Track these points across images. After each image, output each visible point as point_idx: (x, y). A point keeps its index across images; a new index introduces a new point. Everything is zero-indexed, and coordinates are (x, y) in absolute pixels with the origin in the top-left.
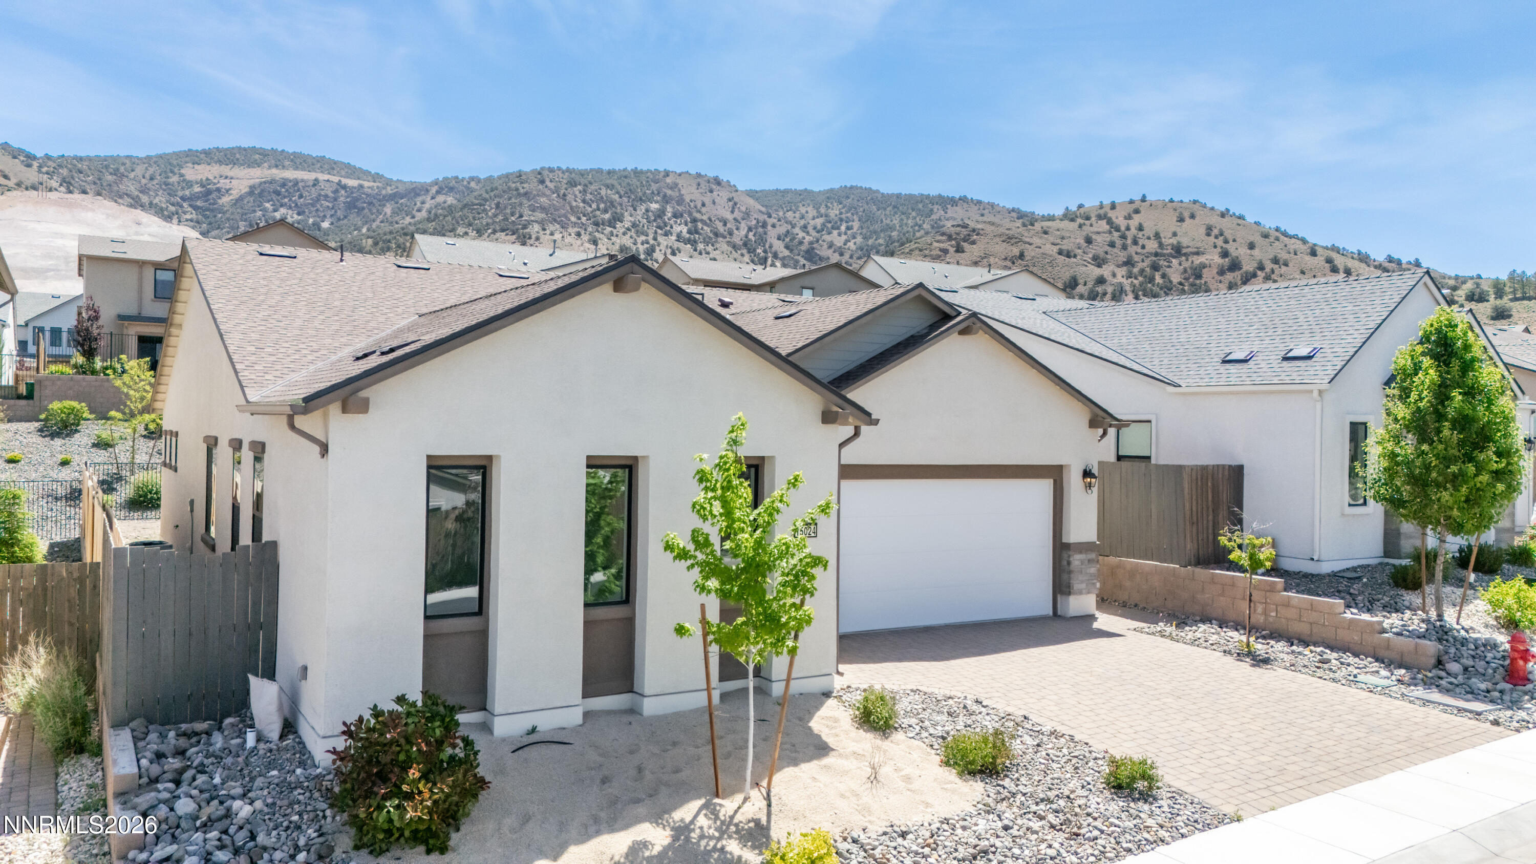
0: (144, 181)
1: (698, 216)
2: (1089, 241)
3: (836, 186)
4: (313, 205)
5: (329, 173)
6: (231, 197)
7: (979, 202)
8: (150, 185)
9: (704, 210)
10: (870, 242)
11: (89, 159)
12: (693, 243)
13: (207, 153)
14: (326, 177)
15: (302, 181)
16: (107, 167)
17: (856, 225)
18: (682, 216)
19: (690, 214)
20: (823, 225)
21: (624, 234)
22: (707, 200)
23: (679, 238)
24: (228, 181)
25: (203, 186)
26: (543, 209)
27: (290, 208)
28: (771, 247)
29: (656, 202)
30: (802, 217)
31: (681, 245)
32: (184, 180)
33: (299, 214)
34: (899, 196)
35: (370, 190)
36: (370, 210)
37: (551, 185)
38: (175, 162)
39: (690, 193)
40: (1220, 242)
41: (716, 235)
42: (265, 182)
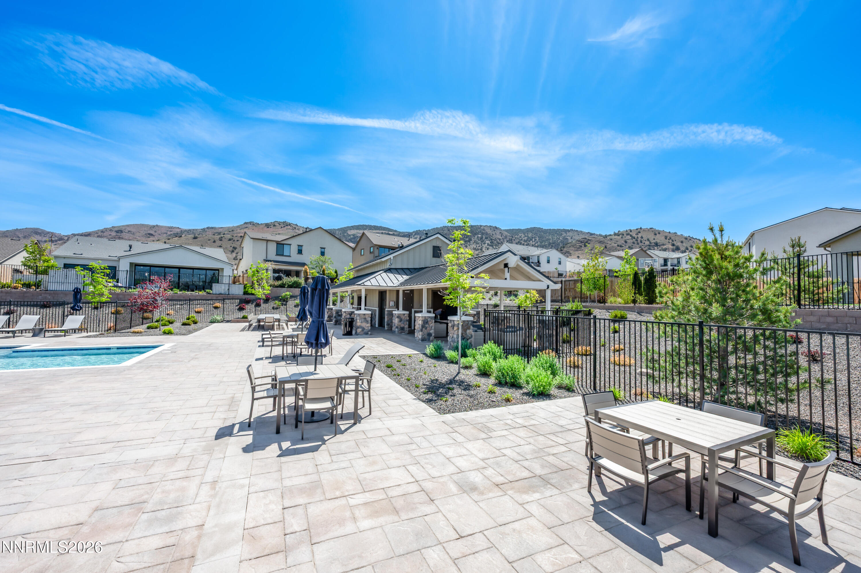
2: (626, 242)
7: (577, 231)
10: (543, 244)
12: (492, 246)
17: (537, 239)
20: (527, 239)
22: (494, 233)
23: (488, 244)
34: (550, 229)
39: (489, 231)
40: (670, 241)
41: (498, 243)
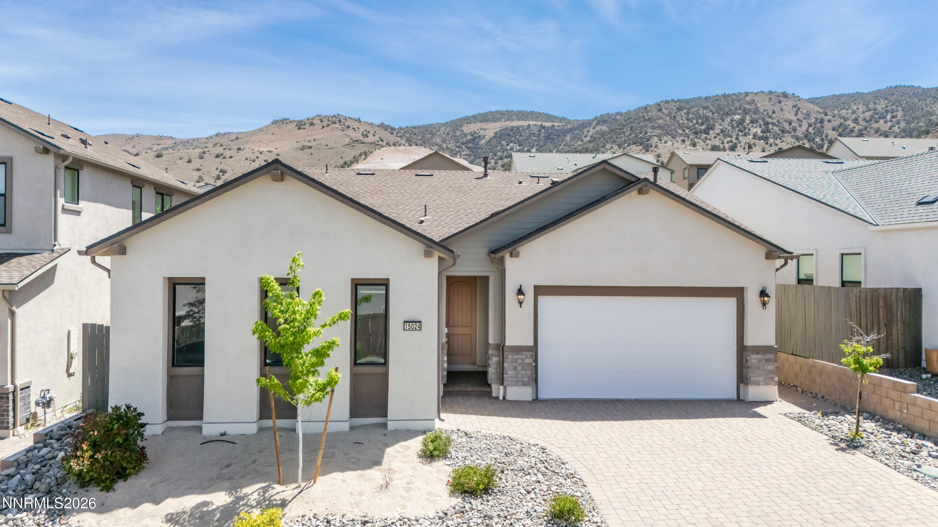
0: (444, 136)
1: (770, 120)
3: (883, 87)
4: (527, 140)
5: (536, 121)
6: (486, 140)
8: (446, 138)
9: (774, 116)
11: (419, 127)
13: (474, 117)
14: (534, 123)
15: (522, 126)
16: (427, 130)
18: (757, 121)
19: (763, 119)
21: (715, 138)
24: (484, 131)
25: (472, 135)
26: (660, 127)
27: (515, 143)
28: (827, 136)
29: (739, 114)
30: (854, 112)
31: (756, 141)
32: (463, 133)
33: (520, 146)
35: (558, 128)
36: (558, 139)
37: (666, 112)
38: (459, 124)
42: (502, 130)
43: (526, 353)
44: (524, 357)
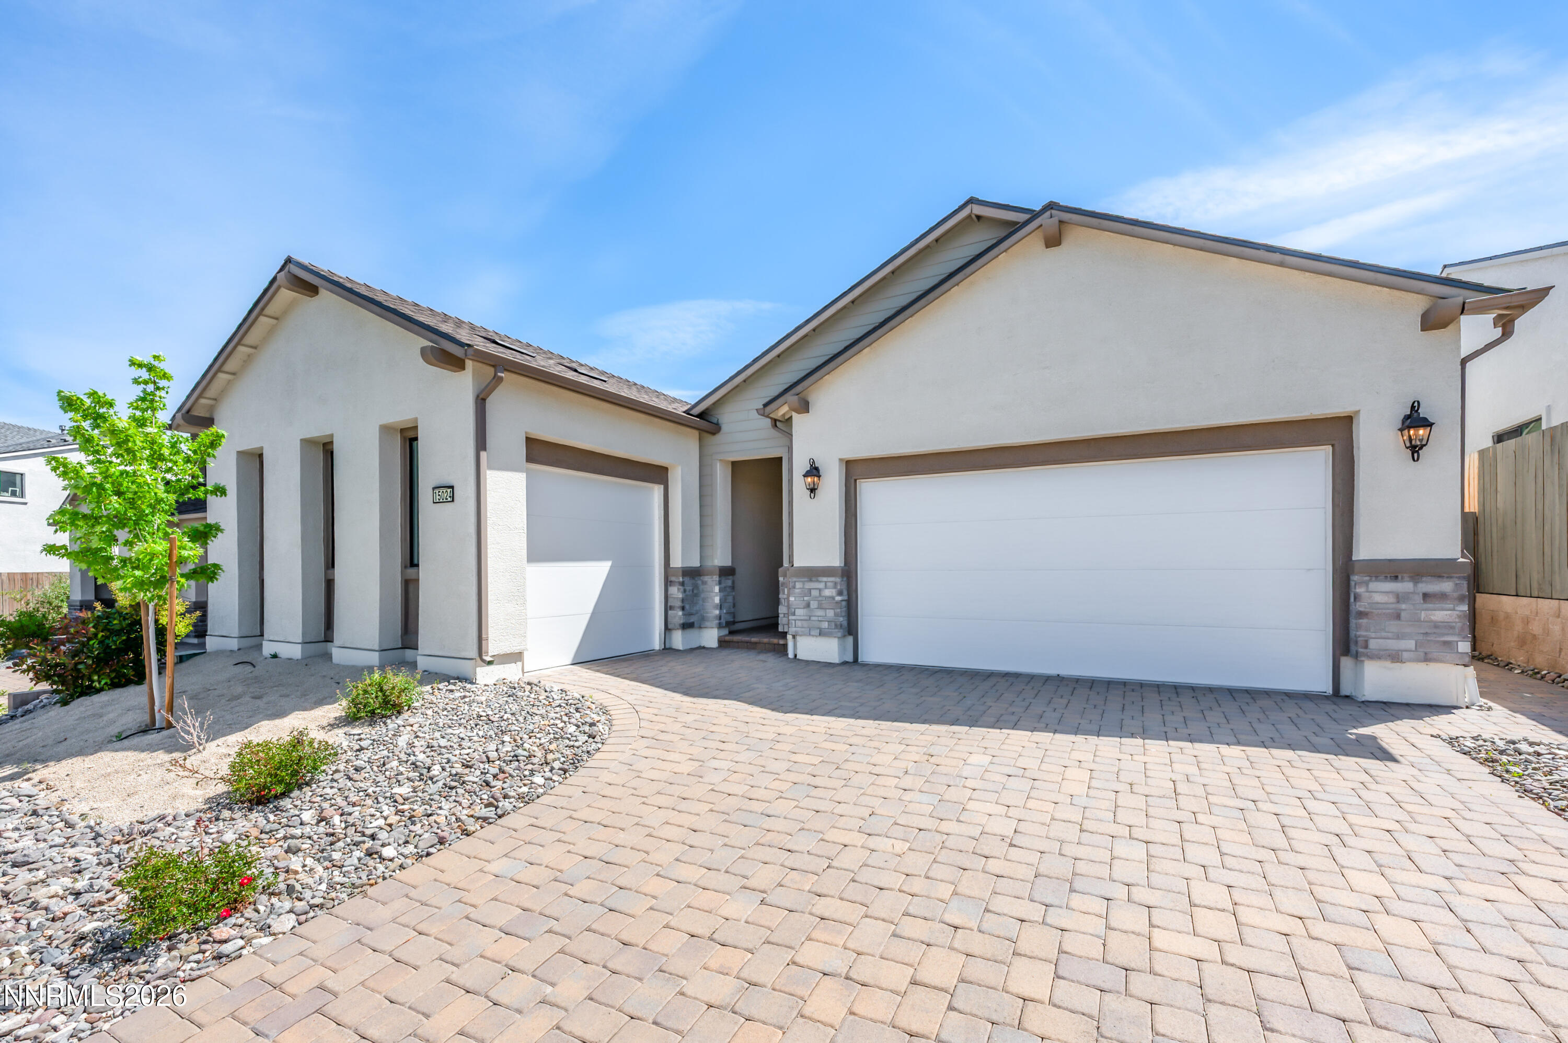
43: (825, 579)
44: (821, 586)
